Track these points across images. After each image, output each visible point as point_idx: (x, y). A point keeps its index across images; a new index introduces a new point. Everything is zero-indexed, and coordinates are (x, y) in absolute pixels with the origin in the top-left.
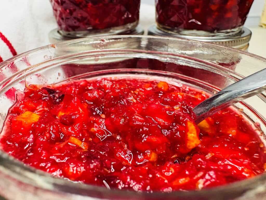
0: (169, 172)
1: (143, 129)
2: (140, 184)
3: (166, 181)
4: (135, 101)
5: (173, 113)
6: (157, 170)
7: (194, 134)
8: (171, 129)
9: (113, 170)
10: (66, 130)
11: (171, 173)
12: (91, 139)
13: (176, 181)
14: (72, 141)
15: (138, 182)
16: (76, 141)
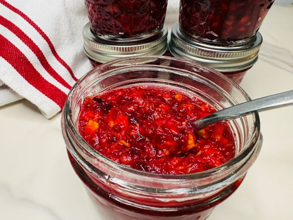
0: (175, 162)
1: (162, 137)
2: (159, 168)
3: (173, 167)
4: (158, 117)
5: (181, 127)
6: (168, 161)
7: (192, 141)
8: (179, 137)
9: (145, 160)
10: (116, 134)
11: (176, 163)
12: (131, 140)
13: (177, 168)
14: (121, 142)
15: (159, 167)
16: (124, 142)
